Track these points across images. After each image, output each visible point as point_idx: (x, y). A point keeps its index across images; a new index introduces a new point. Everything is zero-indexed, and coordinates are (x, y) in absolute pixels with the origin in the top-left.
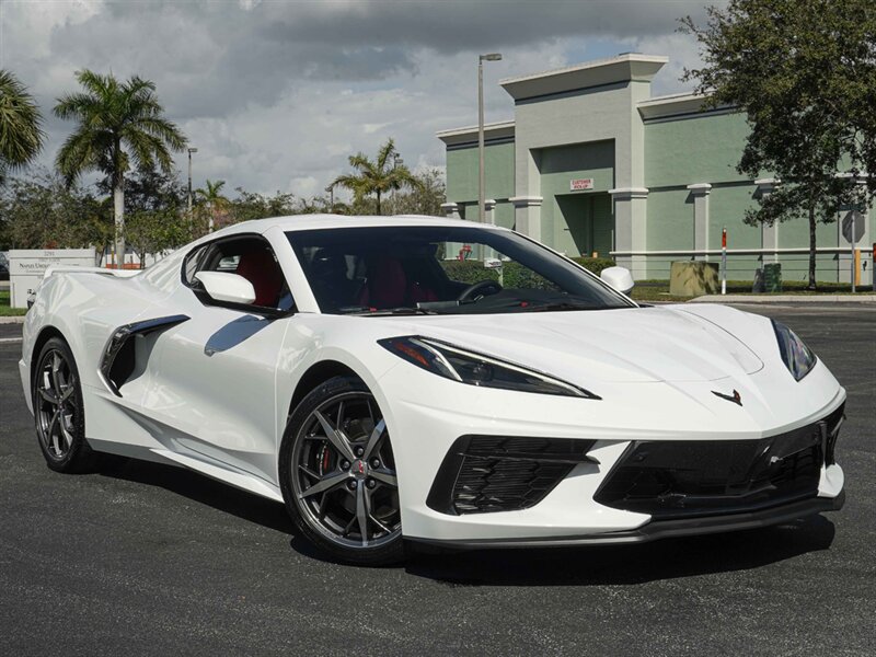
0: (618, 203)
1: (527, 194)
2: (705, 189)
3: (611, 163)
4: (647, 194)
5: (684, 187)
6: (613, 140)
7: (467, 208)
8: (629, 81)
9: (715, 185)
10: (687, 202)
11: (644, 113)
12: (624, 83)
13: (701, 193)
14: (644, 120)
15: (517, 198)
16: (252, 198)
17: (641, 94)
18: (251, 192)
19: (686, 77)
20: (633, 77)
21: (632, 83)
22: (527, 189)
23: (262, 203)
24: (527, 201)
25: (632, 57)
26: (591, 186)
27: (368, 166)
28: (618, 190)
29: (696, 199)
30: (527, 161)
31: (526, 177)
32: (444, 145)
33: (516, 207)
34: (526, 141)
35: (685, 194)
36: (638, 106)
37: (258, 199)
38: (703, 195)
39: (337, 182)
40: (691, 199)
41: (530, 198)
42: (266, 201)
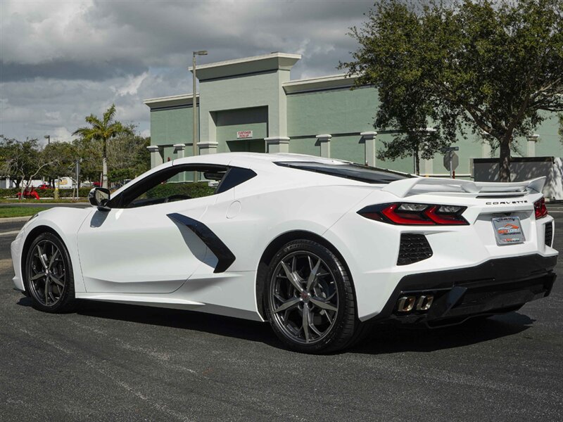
0: (270, 146)
1: (208, 140)
2: (328, 138)
3: (266, 120)
4: (289, 140)
5: (314, 136)
6: (266, 107)
7: (165, 149)
8: (277, 69)
9: (333, 135)
10: (316, 145)
11: (287, 90)
12: (275, 70)
13: (326, 140)
14: (287, 94)
15: (201, 143)
16: (11, 142)
17: (284, 78)
18: (11, 138)
19: (340, 66)
20: (280, 67)
21: (279, 71)
22: (208, 137)
23: (18, 145)
24: (208, 144)
25: (280, 55)
26: (250, 135)
27: (97, 121)
28: (270, 138)
29: (322, 144)
30: (208, 119)
31: (207, 129)
32: (149, 108)
33: (200, 148)
34: (207, 107)
35: (315, 140)
36: (283, 85)
37: (15, 142)
38: (327, 141)
39: (77, 132)
40: (318, 143)
41: (210, 143)
42: (21, 145)
